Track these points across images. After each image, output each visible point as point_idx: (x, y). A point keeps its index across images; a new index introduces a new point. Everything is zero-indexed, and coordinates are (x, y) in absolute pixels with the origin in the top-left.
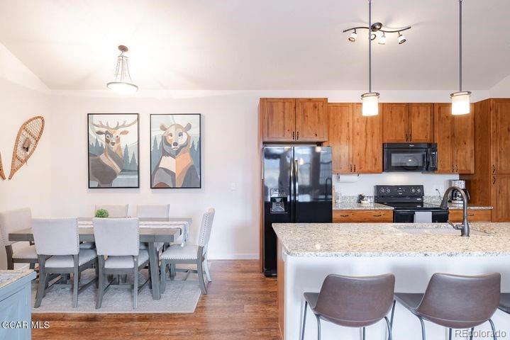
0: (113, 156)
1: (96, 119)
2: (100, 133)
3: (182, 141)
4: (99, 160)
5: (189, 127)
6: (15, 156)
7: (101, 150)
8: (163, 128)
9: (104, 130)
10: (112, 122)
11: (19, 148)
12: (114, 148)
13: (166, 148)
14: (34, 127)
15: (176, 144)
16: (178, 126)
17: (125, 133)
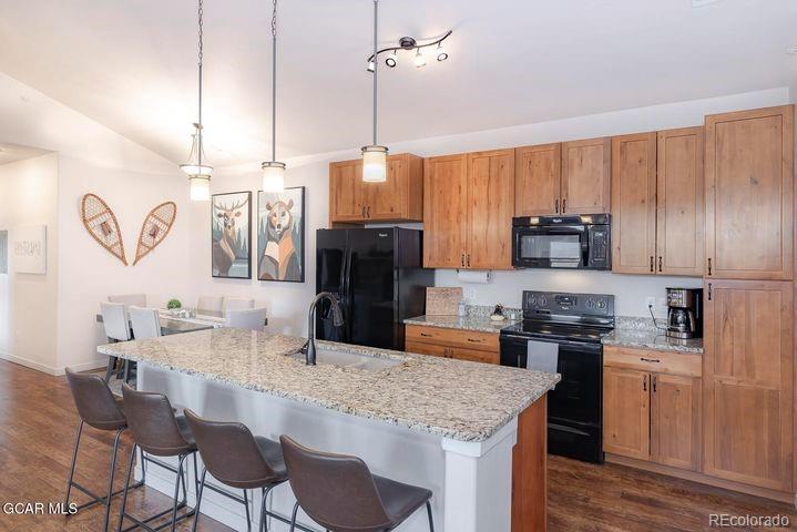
1: (217, 201)
2: (220, 216)
4: (219, 246)
6: (141, 243)
7: (221, 235)
9: (223, 212)
10: (228, 203)
11: (146, 235)
13: (271, 231)
15: (279, 226)
16: (281, 204)
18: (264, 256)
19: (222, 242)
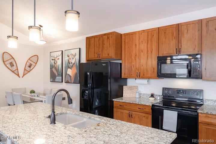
1: (52, 54)
4: (52, 71)
5: (76, 55)
6: (25, 70)
7: (53, 67)
9: (53, 58)
10: (55, 55)
11: (27, 67)
13: (69, 65)
15: (72, 63)
16: (72, 55)
17: (58, 59)
18: (66, 74)
19: (53, 69)
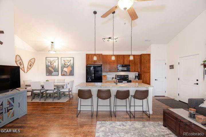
0: (52, 67)
1: (48, 59)
3: (69, 64)
4: (48, 69)
5: (70, 60)
6: (28, 68)
7: (49, 66)
8: (64, 61)
9: (50, 61)
10: (52, 59)
11: (29, 66)
12: (52, 66)
13: (65, 66)
14: (33, 61)
15: (67, 65)
16: (68, 60)
17: (55, 62)
18: (63, 71)
